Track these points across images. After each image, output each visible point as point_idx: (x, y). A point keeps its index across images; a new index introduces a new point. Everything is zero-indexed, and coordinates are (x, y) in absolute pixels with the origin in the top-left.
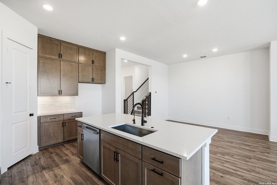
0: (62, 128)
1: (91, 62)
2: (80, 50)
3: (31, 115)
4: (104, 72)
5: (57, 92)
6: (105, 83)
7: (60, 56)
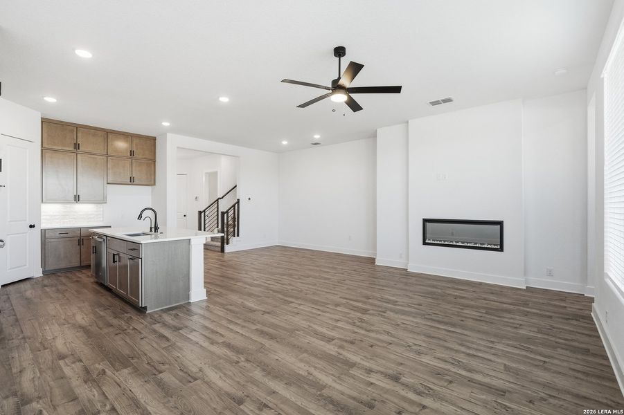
0: (78, 247)
1: (129, 154)
2: (110, 136)
3: (31, 226)
4: (153, 166)
5: (73, 198)
6: (154, 185)
7: (76, 146)
